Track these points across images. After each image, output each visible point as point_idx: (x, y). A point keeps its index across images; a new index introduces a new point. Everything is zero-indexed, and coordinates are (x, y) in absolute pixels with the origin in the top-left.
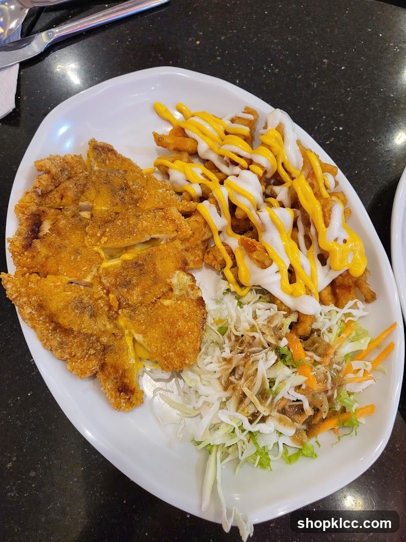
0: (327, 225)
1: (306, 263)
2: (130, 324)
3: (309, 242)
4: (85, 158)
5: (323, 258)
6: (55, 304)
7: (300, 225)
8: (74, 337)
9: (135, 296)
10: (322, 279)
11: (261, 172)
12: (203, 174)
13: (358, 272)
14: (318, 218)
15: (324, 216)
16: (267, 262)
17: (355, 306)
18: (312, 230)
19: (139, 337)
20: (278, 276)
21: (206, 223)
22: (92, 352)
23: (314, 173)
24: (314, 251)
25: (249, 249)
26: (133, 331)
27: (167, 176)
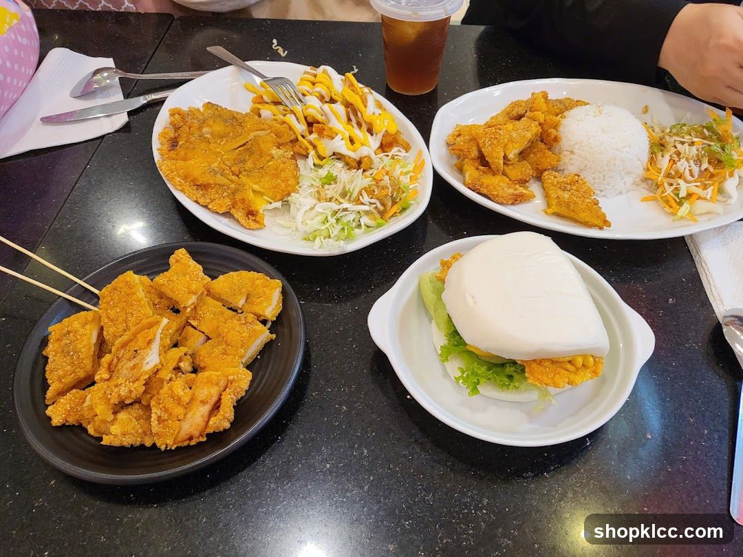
0: (366, 107)
1: (360, 134)
2: (248, 180)
3: (359, 125)
4: (202, 110)
5: (370, 131)
6: (196, 173)
7: (352, 117)
8: (213, 188)
9: (249, 165)
10: (374, 142)
11: (317, 94)
12: (284, 110)
13: (392, 130)
14: (359, 104)
15: (363, 102)
16: (334, 136)
17: (399, 151)
18: (359, 114)
19: (256, 187)
20: (343, 142)
21: (290, 128)
22: (225, 194)
23: (352, 84)
24: (364, 127)
25: (321, 133)
26: (251, 184)
27: (260, 116)
